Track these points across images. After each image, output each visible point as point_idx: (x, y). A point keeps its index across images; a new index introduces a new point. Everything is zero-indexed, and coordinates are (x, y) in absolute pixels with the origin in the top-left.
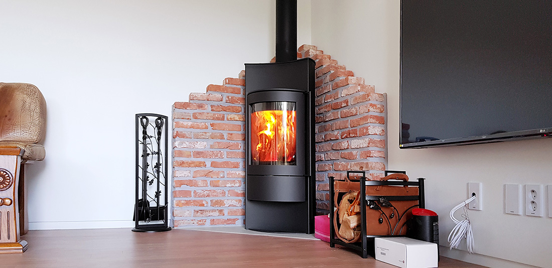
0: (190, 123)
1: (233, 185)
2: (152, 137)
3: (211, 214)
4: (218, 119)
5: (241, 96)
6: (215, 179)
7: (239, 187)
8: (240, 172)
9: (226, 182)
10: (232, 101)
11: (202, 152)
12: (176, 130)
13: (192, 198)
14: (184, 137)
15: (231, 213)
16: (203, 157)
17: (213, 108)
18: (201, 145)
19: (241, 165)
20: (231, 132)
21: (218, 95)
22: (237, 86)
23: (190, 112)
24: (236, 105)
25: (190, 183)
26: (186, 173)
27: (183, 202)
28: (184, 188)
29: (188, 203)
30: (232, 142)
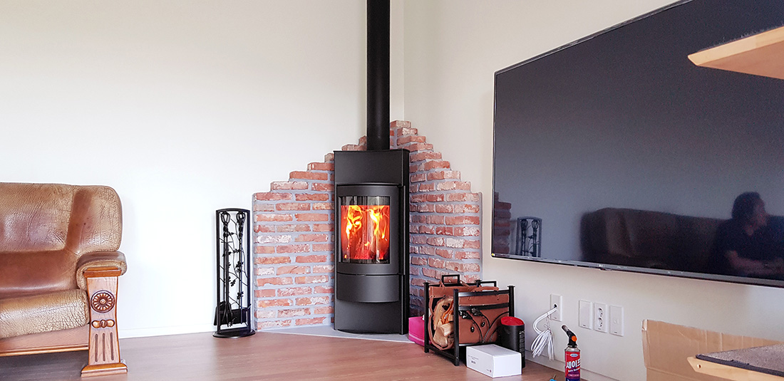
0: (273, 216)
1: (320, 280)
2: (233, 234)
3: (297, 313)
4: (303, 209)
5: (328, 182)
6: (300, 275)
7: (326, 283)
8: (327, 267)
9: (312, 278)
10: (318, 188)
11: (286, 247)
12: (259, 223)
13: (277, 297)
14: (266, 231)
15: (317, 311)
16: (287, 252)
17: (299, 198)
18: (285, 239)
19: (328, 258)
20: (317, 223)
21: (303, 183)
22: (324, 172)
23: (273, 202)
24: (323, 192)
25: (274, 281)
26: (269, 270)
27: (266, 302)
28: (268, 286)
29: (271, 303)
30: (318, 234)
